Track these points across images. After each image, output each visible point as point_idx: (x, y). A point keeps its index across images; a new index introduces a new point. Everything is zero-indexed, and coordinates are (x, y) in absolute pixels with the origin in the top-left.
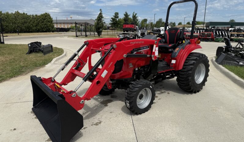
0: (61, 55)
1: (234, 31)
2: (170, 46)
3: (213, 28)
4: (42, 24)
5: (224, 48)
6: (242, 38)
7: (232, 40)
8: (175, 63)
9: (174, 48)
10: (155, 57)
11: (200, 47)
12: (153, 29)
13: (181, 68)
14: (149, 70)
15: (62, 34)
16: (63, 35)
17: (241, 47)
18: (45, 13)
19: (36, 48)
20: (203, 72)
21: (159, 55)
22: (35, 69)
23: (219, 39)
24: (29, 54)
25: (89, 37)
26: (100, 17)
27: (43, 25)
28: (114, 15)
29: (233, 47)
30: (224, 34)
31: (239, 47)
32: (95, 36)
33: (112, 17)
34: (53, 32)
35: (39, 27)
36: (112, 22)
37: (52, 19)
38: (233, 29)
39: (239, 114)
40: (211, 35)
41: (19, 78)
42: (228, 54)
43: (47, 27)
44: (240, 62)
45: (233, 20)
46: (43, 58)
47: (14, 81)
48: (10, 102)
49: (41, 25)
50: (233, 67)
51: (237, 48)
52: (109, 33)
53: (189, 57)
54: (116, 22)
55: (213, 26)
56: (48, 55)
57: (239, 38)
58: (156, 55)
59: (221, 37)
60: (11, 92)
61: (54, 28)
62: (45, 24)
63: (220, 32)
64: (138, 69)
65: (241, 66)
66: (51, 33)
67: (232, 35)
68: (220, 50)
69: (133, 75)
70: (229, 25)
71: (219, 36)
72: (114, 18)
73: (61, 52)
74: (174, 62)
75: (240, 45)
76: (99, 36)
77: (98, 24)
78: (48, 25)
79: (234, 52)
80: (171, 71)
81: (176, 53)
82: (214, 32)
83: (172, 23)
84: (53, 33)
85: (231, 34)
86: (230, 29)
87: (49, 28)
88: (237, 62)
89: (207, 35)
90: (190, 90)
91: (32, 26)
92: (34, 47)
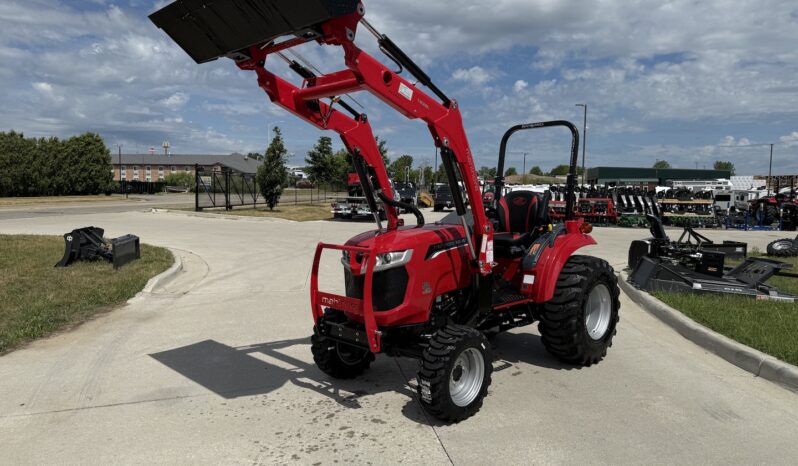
0: (170, 267)
1: (669, 194)
2: (517, 237)
3: (610, 187)
4: (73, 168)
5: (647, 245)
6: (693, 215)
7: (667, 221)
8: (532, 282)
9: (527, 242)
10: (487, 266)
11: (591, 242)
12: (433, 186)
13: (549, 295)
14: (467, 303)
15: (139, 199)
16: (143, 203)
17: (693, 241)
18: (85, 134)
19: (87, 247)
20: (606, 308)
21: (495, 260)
22: (97, 312)
23: (629, 218)
24: (66, 265)
25: (239, 210)
26: (276, 151)
27: (75, 171)
28: (318, 144)
29: (671, 240)
30: (642, 203)
31: (689, 242)
32: (257, 206)
33: (313, 150)
34: (108, 193)
35: (60, 179)
36: (311, 165)
37: (108, 152)
38: (667, 189)
39: (706, 410)
40: (607, 206)
41: (56, 338)
42: (661, 261)
43: (91, 178)
44: (695, 282)
45: (663, 164)
46: (115, 278)
47: (44, 348)
48: (64, 408)
49: (68, 173)
50: (678, 297)
51: (683, 246)
52: (299, 197)
53: (568, 265)
54: (325, 164)
55: (609, 181)
56: (126, 268)
57: (687, 214)
58: (488, 261)
59: (636, 212)
60: (52, 380)
61: (112, 181)
62: (84, 170)
63: (631, 197)
64: (443, 298)
65: (698, 292)
66: (103, 197)
67: (665, 207)
68: (637, 249)
69: (431, 316)
70: (654, 177)
71: (630, 208)
72: (317, 151)
73: (167, 258)
74: (529, 279)
75: (692, 237)
76: (271, 206)
77: (268, 170)
78: (93, 173)
79: (676, 255)
80: (523, 304)
81: (533, 257)
82: (615, 198)
83: (486, 168)
84: (108, 198)
85: (662, 204)
86: (659, 189)
87: (99, 181)
88: (686, 281)
89: (595, 205)
90: (575, 357)
91: (36, 173)
92: (82, 245)
